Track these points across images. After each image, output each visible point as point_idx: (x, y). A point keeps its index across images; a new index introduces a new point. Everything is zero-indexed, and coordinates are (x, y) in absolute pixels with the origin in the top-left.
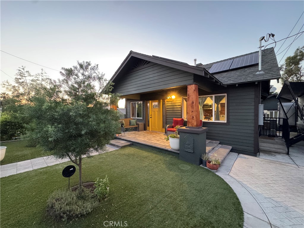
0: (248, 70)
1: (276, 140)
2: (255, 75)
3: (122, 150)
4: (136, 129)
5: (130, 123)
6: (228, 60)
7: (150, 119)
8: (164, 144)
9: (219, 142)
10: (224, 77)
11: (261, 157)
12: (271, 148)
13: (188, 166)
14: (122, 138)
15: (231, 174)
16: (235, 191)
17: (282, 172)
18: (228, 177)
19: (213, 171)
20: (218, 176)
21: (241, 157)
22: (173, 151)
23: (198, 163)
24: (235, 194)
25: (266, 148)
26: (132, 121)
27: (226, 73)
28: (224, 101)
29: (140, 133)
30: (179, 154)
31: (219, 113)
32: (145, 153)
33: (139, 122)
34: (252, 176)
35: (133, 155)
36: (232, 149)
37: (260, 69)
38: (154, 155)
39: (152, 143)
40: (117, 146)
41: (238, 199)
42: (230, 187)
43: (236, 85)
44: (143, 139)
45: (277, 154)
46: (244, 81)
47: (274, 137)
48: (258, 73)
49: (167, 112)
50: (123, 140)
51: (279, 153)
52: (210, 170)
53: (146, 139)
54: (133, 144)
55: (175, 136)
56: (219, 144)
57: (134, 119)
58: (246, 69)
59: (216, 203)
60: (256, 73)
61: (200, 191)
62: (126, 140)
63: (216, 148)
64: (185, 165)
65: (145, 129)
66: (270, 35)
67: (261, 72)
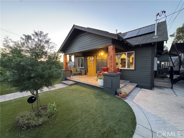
0: (148, 36)
1: (166, 80)
2: (152, 39)
3: (70, 87)
4: (80, 74)
5: (76, 70)
6: (137, 29)
7: (89, 68)
8: (95, 83)
9: (129, 81)
10: (133, 41)
11: (154, 90)
12: (162, 84)
13: (108, 96)
14: (71, 80)
15: (133, 101)
16: (134, 111)
17: (166, 99)
18: (131, 102)
19: (123, 99)
20: (125, 102)
21: (142, 90)
22: (100, 87)
23: (114, 94)
24: (134, 113)
25: (159, 85)
26: (78, 69)
27: (135, 38)
28: (133, 56)
29: (82, 76)
30: (103, 89)
31: (130, 64)
32: (83, 89)
33: (82, 70)
34: (147, 102)
35: (76, 90)
36: (137, 85)
37: (156, 35)
38: (89, 90)
39: (88, 82)
40: (68, 85)
41: (134, 116)
42: (131, 109)
43: (140, 45)
44: (83, 80)
45: (165, 88)
46: (145, 43)
47: (165, 78)
48: (154, 37)
49: (99, 63)
50: (71, 81)
51: (166, 88)
52: (121, 98)
53: (85, 80)
54: (77, 83)
55: (101, 78)
56: (130, 82)
57: (79, 68)
58: (147, 35)
59: (121, 118)
60: (153, 38)
61: (112, 111)
62: (73, 81)
63: (127, 85)
64: (106, 95)
65: (86, 74)
66: (162, 12)
67: (156, 37)
